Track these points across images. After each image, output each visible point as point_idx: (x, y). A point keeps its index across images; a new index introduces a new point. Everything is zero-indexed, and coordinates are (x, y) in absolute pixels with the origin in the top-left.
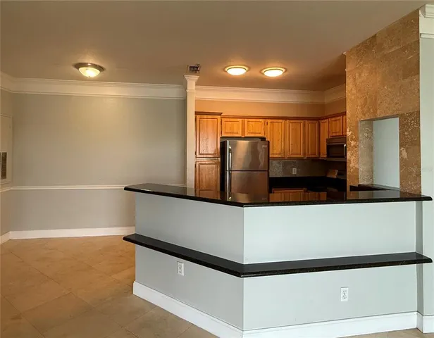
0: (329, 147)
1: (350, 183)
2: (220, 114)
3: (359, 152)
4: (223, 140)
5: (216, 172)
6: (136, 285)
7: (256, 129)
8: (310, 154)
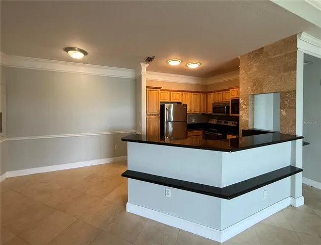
0: (214, 108)
1: (241, 128)
2: (160, 88)
3: (249, 112)
4: (162, 104)
5: (158, 123)
6: (128, 204)
7: (177, 97)
8: (202, 112)
